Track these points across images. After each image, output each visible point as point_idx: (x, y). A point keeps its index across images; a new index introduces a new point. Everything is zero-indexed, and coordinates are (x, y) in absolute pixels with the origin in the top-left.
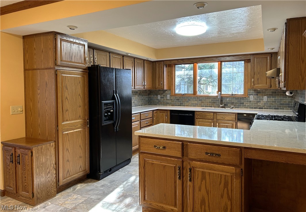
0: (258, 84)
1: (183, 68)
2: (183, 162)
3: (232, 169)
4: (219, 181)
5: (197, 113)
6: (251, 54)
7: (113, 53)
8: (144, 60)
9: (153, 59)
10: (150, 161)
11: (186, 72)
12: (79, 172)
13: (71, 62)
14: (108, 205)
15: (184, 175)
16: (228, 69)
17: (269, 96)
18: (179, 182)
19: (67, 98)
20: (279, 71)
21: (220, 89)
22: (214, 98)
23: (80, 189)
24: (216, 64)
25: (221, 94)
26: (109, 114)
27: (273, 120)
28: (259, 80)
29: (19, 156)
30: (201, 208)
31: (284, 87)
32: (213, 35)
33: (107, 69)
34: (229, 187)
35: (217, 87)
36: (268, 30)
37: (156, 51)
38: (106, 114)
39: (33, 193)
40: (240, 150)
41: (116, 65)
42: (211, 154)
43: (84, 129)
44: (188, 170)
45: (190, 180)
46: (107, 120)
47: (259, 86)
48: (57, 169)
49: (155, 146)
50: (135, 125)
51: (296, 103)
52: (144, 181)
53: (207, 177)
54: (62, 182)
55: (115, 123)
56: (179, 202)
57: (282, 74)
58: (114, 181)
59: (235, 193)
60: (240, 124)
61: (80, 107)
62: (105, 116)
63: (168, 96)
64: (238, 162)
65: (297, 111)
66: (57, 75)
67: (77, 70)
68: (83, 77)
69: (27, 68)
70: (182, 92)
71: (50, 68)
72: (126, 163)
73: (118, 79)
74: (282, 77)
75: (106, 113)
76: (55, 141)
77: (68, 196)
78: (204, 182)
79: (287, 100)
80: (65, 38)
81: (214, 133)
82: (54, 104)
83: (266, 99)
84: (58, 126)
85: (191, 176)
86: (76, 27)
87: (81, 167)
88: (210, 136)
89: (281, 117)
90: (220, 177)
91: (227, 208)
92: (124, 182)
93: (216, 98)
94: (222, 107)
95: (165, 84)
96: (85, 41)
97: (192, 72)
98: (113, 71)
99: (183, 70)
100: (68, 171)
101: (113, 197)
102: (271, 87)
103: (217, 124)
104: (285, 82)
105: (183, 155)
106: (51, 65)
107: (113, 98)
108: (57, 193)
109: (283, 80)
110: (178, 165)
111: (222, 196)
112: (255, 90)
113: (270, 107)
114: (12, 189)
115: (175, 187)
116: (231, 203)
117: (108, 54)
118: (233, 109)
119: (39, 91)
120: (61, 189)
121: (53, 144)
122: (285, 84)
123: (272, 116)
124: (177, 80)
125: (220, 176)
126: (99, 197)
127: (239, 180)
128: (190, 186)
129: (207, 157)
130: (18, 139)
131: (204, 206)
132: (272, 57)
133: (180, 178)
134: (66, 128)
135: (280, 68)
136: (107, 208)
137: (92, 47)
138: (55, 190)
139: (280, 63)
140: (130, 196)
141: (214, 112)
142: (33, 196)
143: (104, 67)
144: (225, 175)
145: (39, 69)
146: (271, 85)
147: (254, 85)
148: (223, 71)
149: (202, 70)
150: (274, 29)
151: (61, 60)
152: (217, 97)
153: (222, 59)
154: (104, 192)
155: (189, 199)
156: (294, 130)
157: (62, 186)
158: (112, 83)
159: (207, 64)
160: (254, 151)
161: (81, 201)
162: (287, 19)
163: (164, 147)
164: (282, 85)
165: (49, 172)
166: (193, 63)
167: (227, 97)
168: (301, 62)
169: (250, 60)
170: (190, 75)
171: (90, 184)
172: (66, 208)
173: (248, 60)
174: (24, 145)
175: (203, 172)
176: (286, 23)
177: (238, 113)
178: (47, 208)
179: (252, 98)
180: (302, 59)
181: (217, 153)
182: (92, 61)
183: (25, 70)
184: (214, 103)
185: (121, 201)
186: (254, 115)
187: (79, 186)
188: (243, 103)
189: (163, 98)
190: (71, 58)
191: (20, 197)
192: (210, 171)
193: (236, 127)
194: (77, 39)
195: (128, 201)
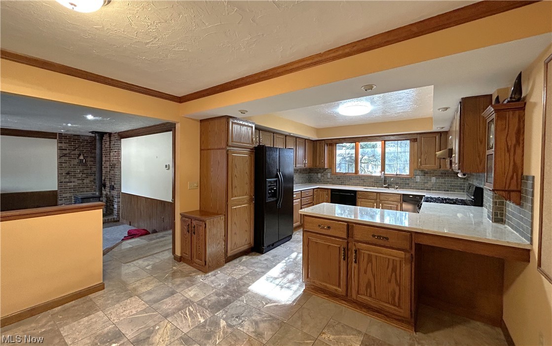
0: (426, 164)
1: (343, 146)
2: (348, 243)
3: (401, 254)
4: (387, 265)
5: (359, 193)
6: (417, 134)
7: (277, 133)
8: (306, 139)
9: (315, 138)
10: (314, 239)
11: (348, 151)
12: (245, 245)
13: (240, 143)
14: (271, 279)
15: (349, 256)
16: (392, 148)
17: (438, 177)
18: (343, 263)
19: (236, 176)
20: (451, 152)
21: (383, 169)
22: (377, 178)
23: (245, 261)
24: (379, 144)
25: (384, 174)
26: (273, 191)
27: (444, 203)
28: (427, 160)
29: (195, 227)
30: (367, 291)
31: (459, 169)
32: (377, 115)
33: (272, 149)
34: (397, 272)
35: (380, 166)
36: (439, 109)
37: (317, 130)
38: (270, 192)
39: (205, 262)
40: (411, 235)
41: (279, 145)
42: (378, 236)
43: (250, 204)
44: (354, 252)
45: (355, 262)
46: (271, 197)
47: (427, 167)
48: (226, 241)
49: (319, 226)
50: (296, 202)
51: (470, 186)
52: (308, 259)
53: (374, 260)
54: (230, 254)
55: (278, 200)
56: (343, 283)
57: (456, 156)
58: (276, 256)
59: (403, 278)
60: (405, 206)
61: (247, 184)
62: (269, 193)
63: (329, 174)
64: (408, 247)
65: (472, 194)
66: (228, 155)
67: (245, 149)
68: (250, 156)
69: (203, 148)
70: (343, 171)
71: (222, 149)
72: (287, 239)
73: (281, 157)
74: (455, 158)
75: (269, 190)
76: (225, 215)
77: (235, 266)
78: (370, 265)
79: (459, 182)
80: (236, 121)
81: (376, 214)
82: (225, 181)
83: (435, 180)
84: (227, 201)
85: (356, 258)
86: (247, 111)
87: (246, 240)
88: (372, 217)
89: (452, 200)
90: (387, 262)
91: (395, 294)
92: (286, 257)
93: (379, 178)
94: (386, 187)
95: (326, 162)
96: (253, 123)
97: (353, 151)
98: (277, 151)
99: (344, 148)
100: (235, 243)
101: (276, 271)
102: (440, 168)
103: (381, 205)
104: (459, 164)
105: (348, 237)
106: (223, 145)
107: (277, 176)
108: (226, 263)
109: (457, 161)
110: (342, 246)
111: (390, 281)
112: (422, 171)
113: (439, 189)
114: (188, 256)
115: (340, 267)
116: (400, 288)
117: (272, 134)
118: (398, 190)
119: (212, 169)
120: (229, 259)
121: (223, 217)
122: (459, 166)
123: (442, 199)
124: (338, 159)
125: (387, 260)
126: (263, 270)
127: (409, 266)
128: (355, 267)
129: (375, 240)
130: (193, 212)
131: (370, 289)
132: (441, 136)
133: (344, 259)
134: (234, 203)
135: (452, 149)
136: (271, 282)
137: (258, 129)
138: (224, 260)
139: (452, 143)
140: (292, 272)
141: (377, 193)
142: (205, 264)
143: (269, 147)
144: (393, 260)
145: (212, 149)
146: (440, 166)
147: (421, 165)
148: (387, 150)
149: (364, 149)
150: (446, 109)
151: (232, 142)
152: (381, 176)
153: (386, 138)
154: (267, 266)
155: (354, 281)
156: (469, 214)
157: (230, 257)
158: (276, 162)
159: (369, 143)
160: (426, 237)
161: (246, 273)
162: (462, 99)
163: (329, 227)
164: (455, 166)
165: (219, 243)
166: (355, 142)
167: (391, 177)
168: (479, 143)
169: (417, 139)
170: (352, 154)
171: (254, 257)
172: (233, 278)
173: (414, 139)
174: (198, 217)
175: (369, 254)
176: (460, 102)
177: (403, 194)
178: (217, 275)
179: (418, 179)
180: (480, 140)
181: (385, 236)
182: (258, 142)
183: (201, 150)
184: (377, 182)
185: (284, 277)
186: (421, 197)
187: (244, 258)
188: (408, 184)
189: (324, 176)
190: (241, 139)
191: (194, 264)
192: (377, 254)
193: (402, 210)
194: (247, 121)
195: (291, 276)
